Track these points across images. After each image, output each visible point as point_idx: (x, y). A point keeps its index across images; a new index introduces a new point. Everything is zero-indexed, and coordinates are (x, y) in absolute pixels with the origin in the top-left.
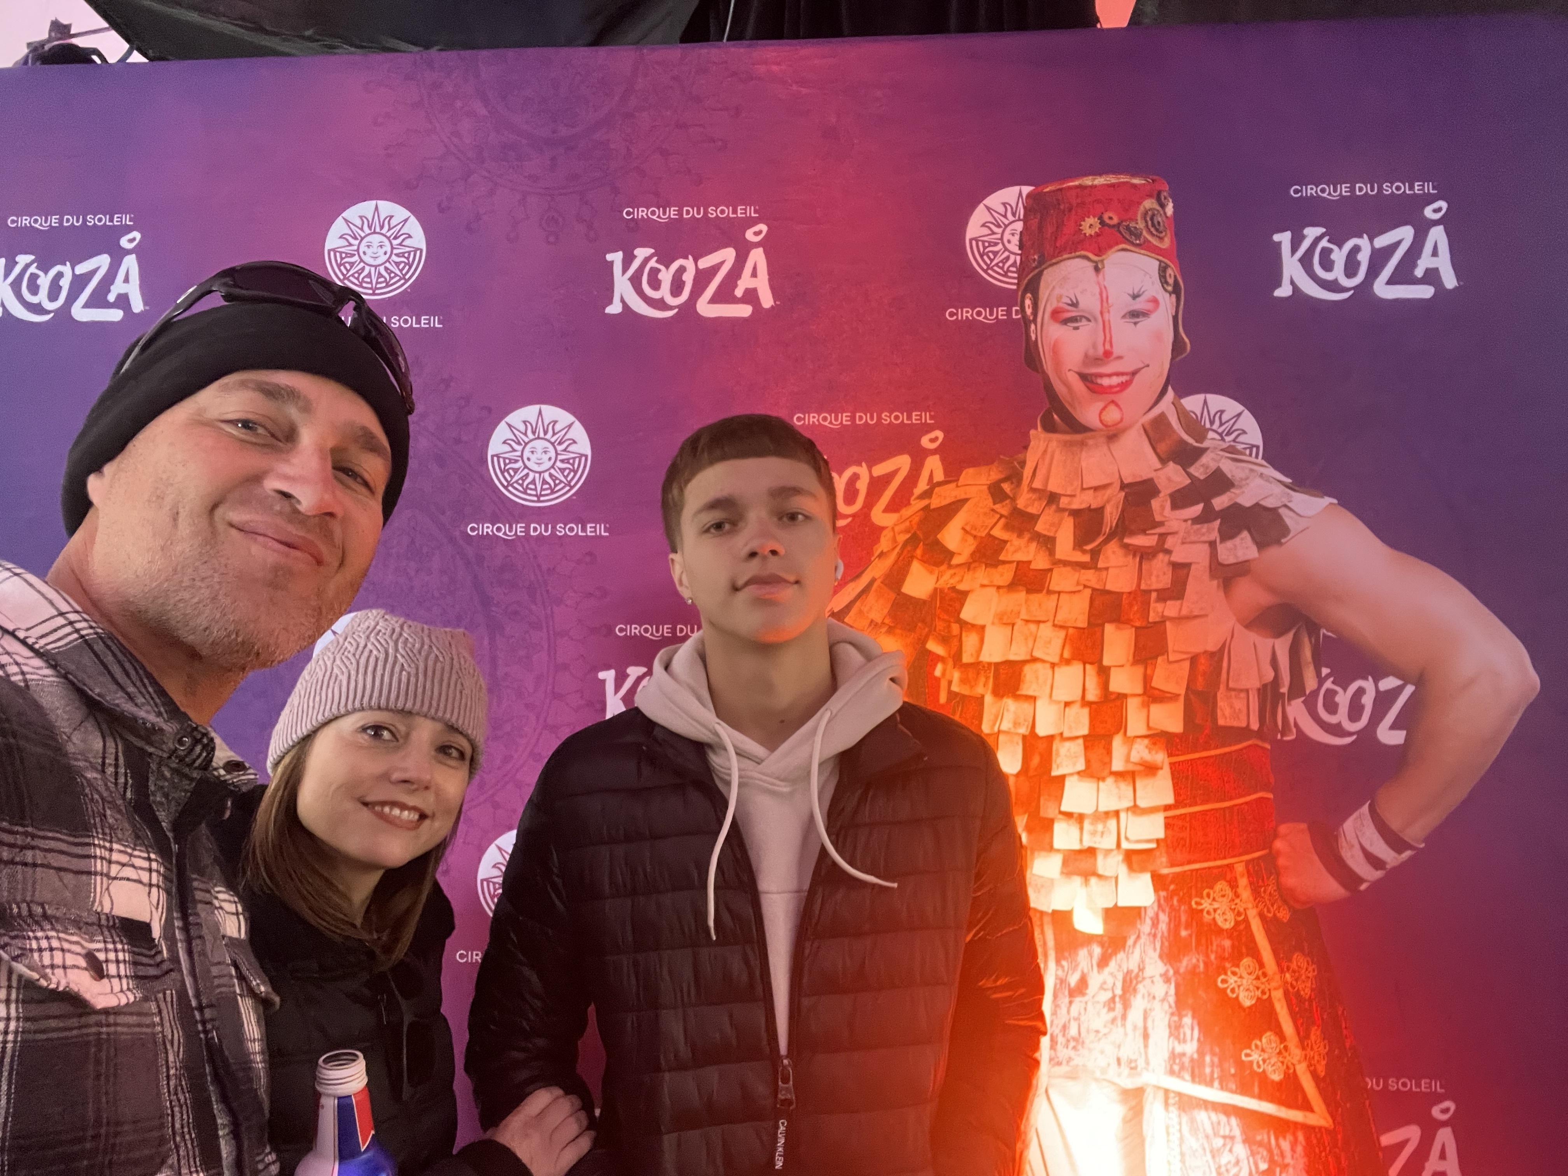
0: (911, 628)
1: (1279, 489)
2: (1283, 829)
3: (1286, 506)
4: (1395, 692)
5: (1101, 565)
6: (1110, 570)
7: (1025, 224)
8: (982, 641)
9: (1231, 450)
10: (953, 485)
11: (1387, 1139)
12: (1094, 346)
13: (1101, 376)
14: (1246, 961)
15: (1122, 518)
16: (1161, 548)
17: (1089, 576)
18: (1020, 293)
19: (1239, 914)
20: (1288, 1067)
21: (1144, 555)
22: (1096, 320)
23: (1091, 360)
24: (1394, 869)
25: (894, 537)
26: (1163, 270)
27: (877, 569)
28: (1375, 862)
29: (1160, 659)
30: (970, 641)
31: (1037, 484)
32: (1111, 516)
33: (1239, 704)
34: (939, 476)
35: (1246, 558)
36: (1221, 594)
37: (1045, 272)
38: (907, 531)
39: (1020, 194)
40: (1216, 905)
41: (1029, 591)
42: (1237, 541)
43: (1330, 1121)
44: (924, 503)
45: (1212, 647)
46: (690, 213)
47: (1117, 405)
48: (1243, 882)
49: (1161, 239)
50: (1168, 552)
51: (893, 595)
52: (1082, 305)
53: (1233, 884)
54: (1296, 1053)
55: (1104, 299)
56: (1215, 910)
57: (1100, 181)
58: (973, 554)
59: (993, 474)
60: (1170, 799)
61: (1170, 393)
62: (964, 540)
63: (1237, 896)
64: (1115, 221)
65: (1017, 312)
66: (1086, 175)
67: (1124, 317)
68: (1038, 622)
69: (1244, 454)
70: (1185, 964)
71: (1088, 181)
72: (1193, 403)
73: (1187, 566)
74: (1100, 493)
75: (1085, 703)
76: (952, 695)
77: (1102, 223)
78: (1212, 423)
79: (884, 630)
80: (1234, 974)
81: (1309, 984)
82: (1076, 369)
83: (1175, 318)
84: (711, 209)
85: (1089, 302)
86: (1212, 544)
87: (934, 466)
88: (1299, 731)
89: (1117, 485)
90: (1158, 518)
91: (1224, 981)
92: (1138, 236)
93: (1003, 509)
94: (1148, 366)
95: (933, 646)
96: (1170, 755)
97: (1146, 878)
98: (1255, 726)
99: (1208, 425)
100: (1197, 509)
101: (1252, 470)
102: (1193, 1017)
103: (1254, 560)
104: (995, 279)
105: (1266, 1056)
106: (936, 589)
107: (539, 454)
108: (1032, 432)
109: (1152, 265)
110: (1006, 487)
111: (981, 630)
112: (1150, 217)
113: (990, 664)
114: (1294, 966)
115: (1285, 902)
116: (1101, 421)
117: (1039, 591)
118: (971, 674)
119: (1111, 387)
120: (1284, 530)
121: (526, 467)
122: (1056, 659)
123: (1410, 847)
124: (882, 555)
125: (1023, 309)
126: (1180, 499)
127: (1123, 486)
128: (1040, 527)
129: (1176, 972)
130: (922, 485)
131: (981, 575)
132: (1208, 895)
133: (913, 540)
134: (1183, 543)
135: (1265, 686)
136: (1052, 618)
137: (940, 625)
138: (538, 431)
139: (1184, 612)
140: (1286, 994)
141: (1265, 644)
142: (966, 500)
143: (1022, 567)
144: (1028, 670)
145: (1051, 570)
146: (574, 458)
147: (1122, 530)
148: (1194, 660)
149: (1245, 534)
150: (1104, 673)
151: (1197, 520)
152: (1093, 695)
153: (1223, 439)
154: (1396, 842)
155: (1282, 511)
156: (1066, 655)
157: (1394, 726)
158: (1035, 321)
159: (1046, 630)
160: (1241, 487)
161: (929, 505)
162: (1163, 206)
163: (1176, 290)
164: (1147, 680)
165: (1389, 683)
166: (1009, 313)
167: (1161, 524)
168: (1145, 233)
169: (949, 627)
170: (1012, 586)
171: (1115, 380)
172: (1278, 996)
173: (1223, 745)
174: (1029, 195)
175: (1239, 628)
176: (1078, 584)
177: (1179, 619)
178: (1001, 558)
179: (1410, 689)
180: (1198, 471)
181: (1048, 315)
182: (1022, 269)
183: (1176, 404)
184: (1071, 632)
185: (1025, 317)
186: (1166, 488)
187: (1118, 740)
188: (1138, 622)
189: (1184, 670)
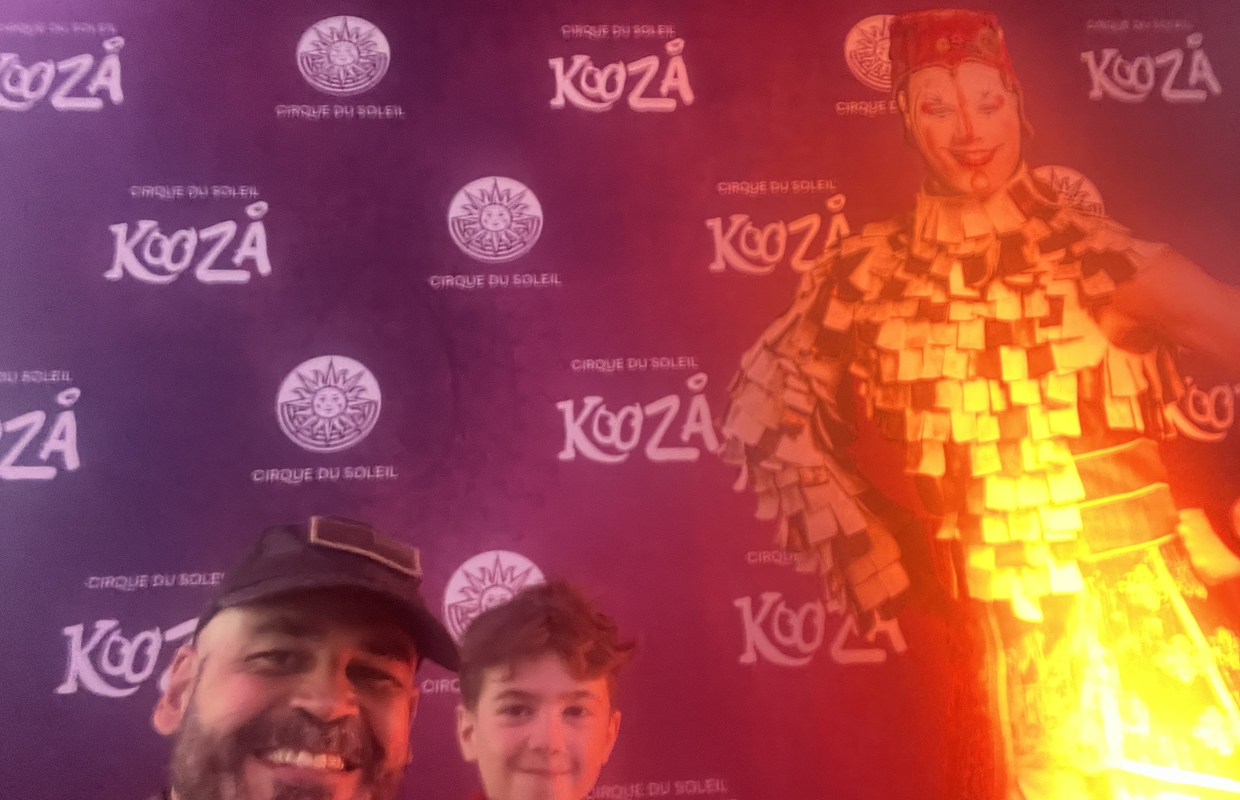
1: (1122, 238)
2: (1183, 516)
3: (1129, 251)
5: (990, 298)
6: (998, 304)
7: (892, 43)
8: (897, 364)
9: (1079, 207)
10: (856, 237)
12: (959, 130)
13: (968, 153)
15: (1001, 261)
16: (1037, 285)
17: (981, 309)
18: (894, 91)
19: (1162, 595)
21: (1023, 291)
22: (957, 112)
23: (956, 141)
25: (813, 282)
26: (1003, 76)
27: (801, 307)
29: (1051, 376)
30: (887, 365)
31: (928, 235)
32: (992, 260)
33: (1124, 409)
36: (1091, 320)
37: (912, 76)
38: (822, 276)
39: (885, 21)
40: (1140, 589)
41: (932, 322)
42: (1097, 278)
44: (834, 252)
45: (1093, 363)
46: (619, 30)
47: (983, 175)
48: (1160, 565)
50: (1043, 288)
51: (816, 329)
52: (944, 100)
55: (961, 97)
56: (1141, 593)
58: (880, 293)
59: (890, 229)
60: (1081, 494)
61: (1024, 165)
62: (872, 282)
63: (1157, 578)
64: (961, 42)
65: (894, 106)
67: (978, 110)
68: (943, 347)
69: (1090, 211)
72: (1043, 173)
73: (1060, 299)
74: (980, 243)
75: (992, 413)
76: (876, 411)
77: (952, 43)
78: (1060, 187)
82: (947, 148)
84: (635, 28)
85: (950, 98)
86: (1078, 281)
87: (840, 224)
88: (1178, 430)
89: (993, 236)
90: (1030, 261)
92: (980, 52)
93: (902, 256)
94: (1003, 146)
95: (856, 370)
96: (1073, 454)
97: (1073, 567)
98: (1140, 426)
99: (1057, 190)
101: (1099, 224)
103: (1113, 293)
104: (873, 82)
105: (1212, 730)
108: (918, 195)
109: (994, 72)
110: (903, 239)
111: (895, 355)
113: (907, 383)
114: (1220, 638)
115: (1201, 580)
116: (973, 187)
117: (940, 322)
118: (891, 392)
119: (977, 162)
120: (1133, 271)
121: (483, 229)
122: (963, 377)
125: (897, 104)
126: (1045, 247)
127: (998, 237)
128: (935, 269)
130: (832, 238)
131: (890, 309)
132: (1131, 579)
133: (829, 284)
134: (1054, 280)
135: (1142, 394)
136: (954, 343)
137: (859, 353)
138: (494, 198)
139: (1064, 336)
140: (1219, 669)
141: (1135, 360)
142: (870, 249)
143: (923, 302)
144: (941, 388)
145: (948, 304)
146: (527, 221)
147: (1001, 272)
148: (1079, 375)
149: (1103, 273)
150: (1004, 387)
152: (999, 405)
153: (1071, 201)
155: (1128, 255)
156: (972, 372)
158: (908, 112)
159: (950, 354)
160: (1091, 236)
161: (839, 252)
162: (995, 32)
163: (1015, 91)
164: (1042, 392)
166: (887, 106)
167: (1033, 266)
169: (868, 355)
170: (917, 318)
171: (979, 156)
173: (1118, 443)
174: (891, 22)
175: (1113, 350)
176: (972, 314)
177: (1062, 342)
178: (906, 293)
180: (1057, 224)
181: (918, 108)
182: (894, 73)
183: (1030, 174)
184: (972, 354)
185: (899, 109)
186: (1033, 239)
187: (1025, 444)
188: (1028, 345)
189: (1072, 383)
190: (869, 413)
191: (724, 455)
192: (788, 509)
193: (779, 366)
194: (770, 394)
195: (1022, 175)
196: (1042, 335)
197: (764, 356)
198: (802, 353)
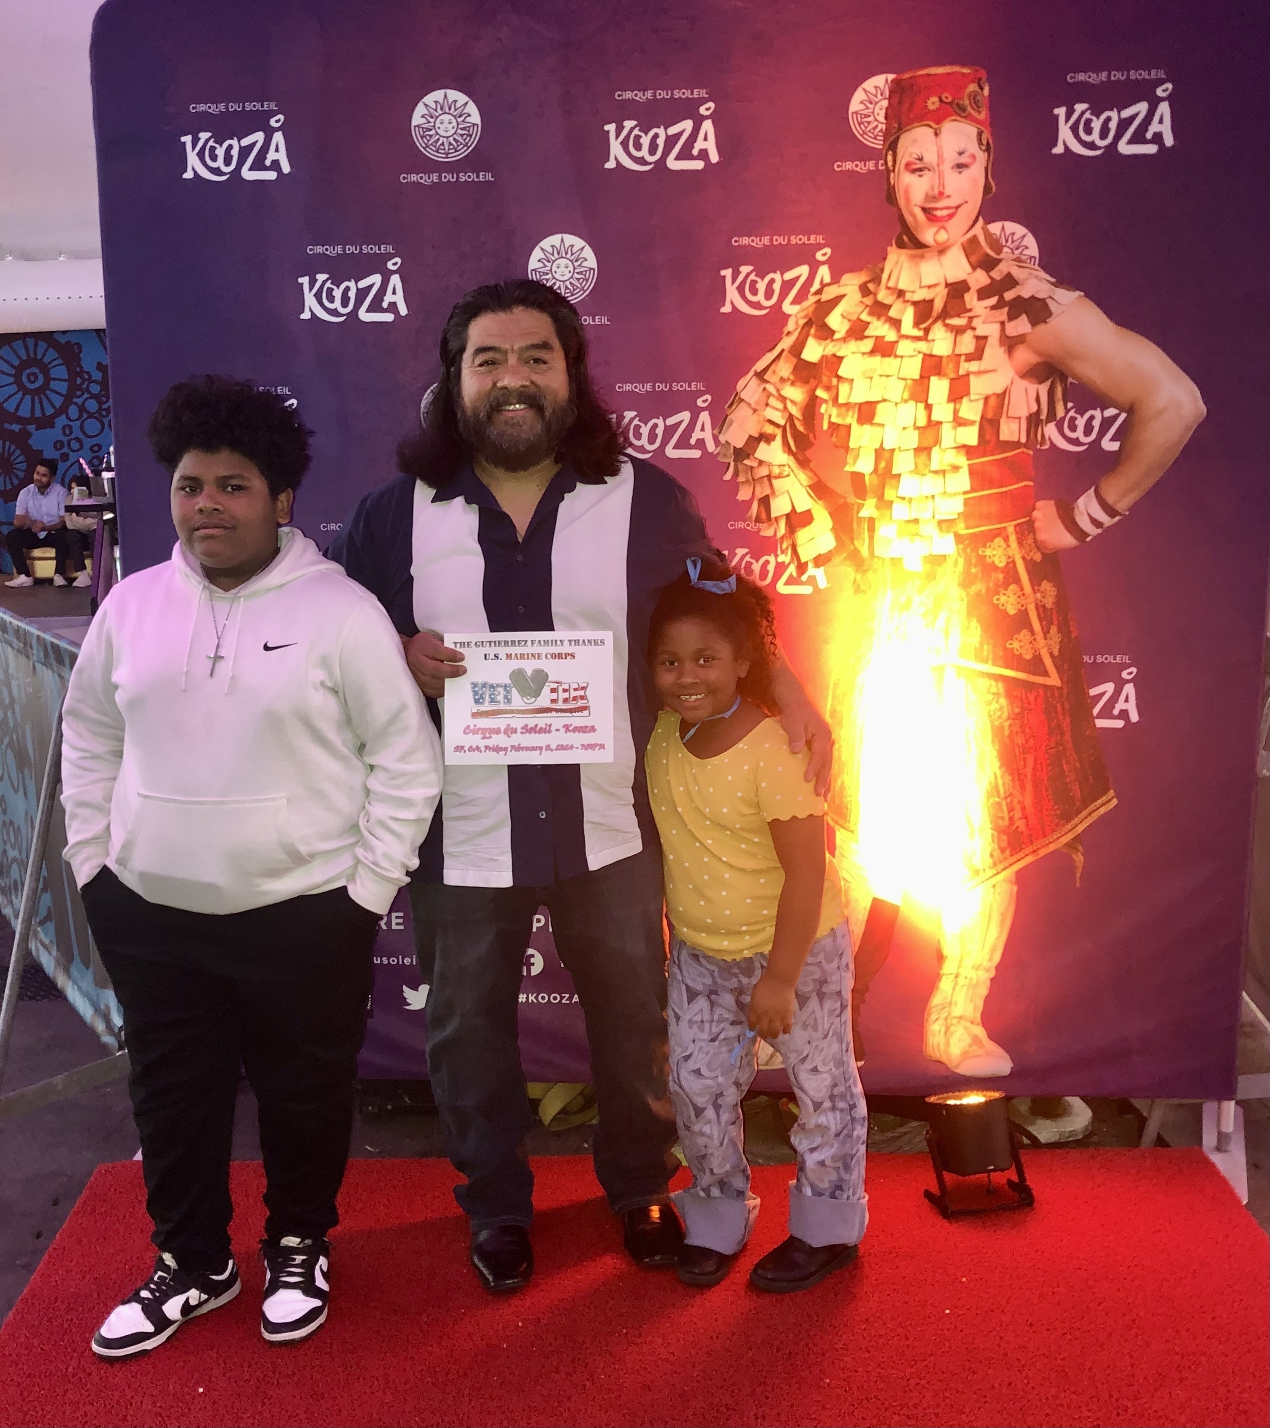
0: (806, 381)
1: (1048, 286)
2: (1039, 504)
3: (1050, 297)
4: (1116, 417)
5: (930, 337)
6: (936, 342)
7: (889, 103)
8: (851, 389)
9: (1018, 260)
10: (836, 285)
11: (1093, 692)
12: (932, 188)
13: (936, 209)
14: (1013, 587)
15: (945, 306)
16: (970, 327)
17: (922, 346)
18: (884, 152)
19: (1009, 557)
20: (1036, 651)
21: (958, 331)
22: (934, 171)
23: (929, 198)
24: (1108, 527)
25: (797, 322)
26: (980, 134)
27: (786, 343)
28: (1096, 523)
29: (965, 400)
30: (844, 389)
31: (891, 284)
32: (938, 305)
33: (1014, 426)
34: (827, 279)
35: (1023, 333)
36: (1006, 356)
37: (902, 136)
38: (805, 317)
39: (887, 80)
40: (994, 553)
41: (883, 356)
42: (1018, 321)
43: (1060, 682)
44: (817, 298)
45: (999, 390)
46: (662, 94)
47: (945, 229)
48: (1013, 538)
49: (980, 112)
50: (974, 329)
51: (795, 361)
52: (925, 160)
53: (1006, 539)
54: (1041, 641)
55: (940, 156)
56: (994, 555)
57: (940, 70)
58: (847, 332)
59: (863, 277)
60: (968, 488)
61: (981, 221)
62: (842, 323)
63: (1008, 546)
64: (950, 100)
65: (882, 165)
66: (930, 66)
67: (952, 168)
68: (888, 376)
69: (1026, 263)
70: (973, 589)
71: (933, 70)
72: (995, 228)
73: (985, 338)
74: (932, 290)
75: (916, 428)
76: (831, 424)
77: (941, 101)
78: (1007, 241)
79: (789, 383)
80: (1004, 594)
81: (1051, 600)
82: (919, 204)
83: (986, 169)
84: (675, 92)
85: (930, 157)
86: (1002, 324)
87: (824, 273)
88: (1051, 443)
89: (943, 284)
90: (968, 306)
91: (998, 599)
92: (964, 110)
93: (869, 301)
94: (966, 202)
95: (821, 393)
96: (968, 459)
97: (951, 537)
98: (1023, 440)
99: (1004, 243)
100: (993, 300)
101: (1031, 274)
102: (978, 621)
103: (1029, 333)
104: (868, 141)
105: (1022, 644)
106: (823, 356)
107: (562, 268)
108: (889, 249)
109: (972, 131)
110: (871, 286)
111: (851, 381)
112: (973, 97)
113: (856, 404)
114: (1042, 588)
115: (1039, 549)
116: (935, 240)
117: (889, 356)
118: (843, 410)
119: (942, 217)
120: (1050, 314)
121: (554, 278)
122: (898, 400)
123: (1120, 514)
124: (789, 333)
125: (886, 163)
126: (983, 294)
127: (947, 285)
128: (892, 313)
129: (967, 594)
130: (816, 286)
131: (853, 345)
132: (990, 546)
133: (809, 324)
134: (984, 323)
135: (1031, 415)
136: (896, 373)
137: (825, 379)
138: (560, 252)
139: (982, 368)
140: (1037, 607)
141: (1033, 388)
142: (843, 296)
143: (879, 339)
144: (880, 408)
145: (897, 342)
146: (586, 271)
147: (944, 315)
148: (986, 399)
149: (1024, 317)
150: (929, 407)
151: (993, 308)
152: (922, 422)
153: (1013, 253)
154: (1111, 511)
155: (1049, 301)
156: (906, 396)
157: (1112, 439)
158: (894, 171)
159: (892, 381)
160: (1022, 285)
161: (820, 299)
162: (982, 89)
163: (988, 150)
164: (956, 412)
165: (1110, 412)
166: (877, 165)
167: (970, 310)
168: (969, 108)
169: (831, 381)
170: (872, 353)
171: (945, 213)
172: (1031, 608)
173: (1003, 452)
174: (892, 81)
175: (1017, 379)
176: (915, 350)
177: (979, 373)
178: (867, 333)
179: (1123, 416)
180: (997, 274)
181: (902, 167)
182: (886, 134)
183: (984, 229)
184: (909, 382)
185: (887, 168)
186: (975, 286)
187: (935, 451)
188: (952, 376)
189: (980, 405)
190: (825, 426)
191: (718, 454)
192: (760, 494)
193: (764, 389)
194: (755, 411)
195: (978, 230)
196: (966, 367)
197: (755, 382)
198: (782, 380)
